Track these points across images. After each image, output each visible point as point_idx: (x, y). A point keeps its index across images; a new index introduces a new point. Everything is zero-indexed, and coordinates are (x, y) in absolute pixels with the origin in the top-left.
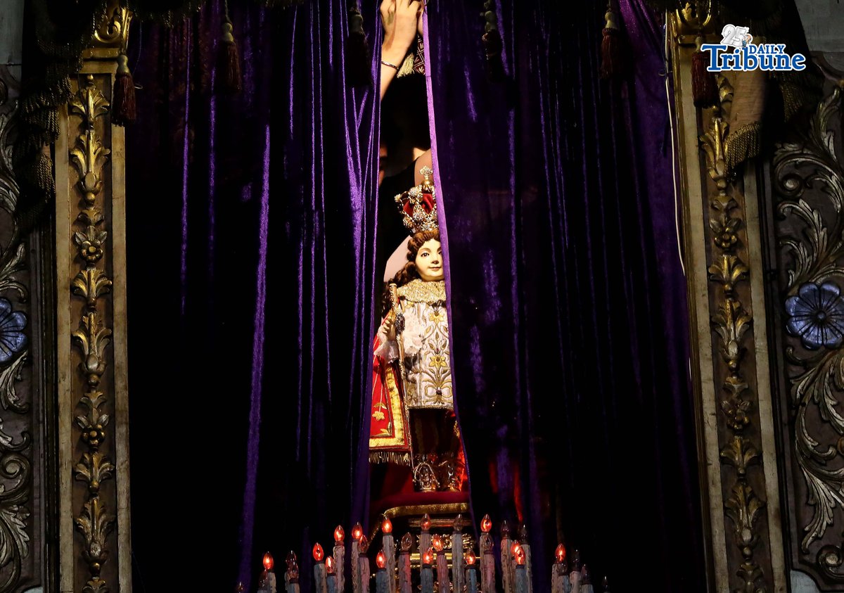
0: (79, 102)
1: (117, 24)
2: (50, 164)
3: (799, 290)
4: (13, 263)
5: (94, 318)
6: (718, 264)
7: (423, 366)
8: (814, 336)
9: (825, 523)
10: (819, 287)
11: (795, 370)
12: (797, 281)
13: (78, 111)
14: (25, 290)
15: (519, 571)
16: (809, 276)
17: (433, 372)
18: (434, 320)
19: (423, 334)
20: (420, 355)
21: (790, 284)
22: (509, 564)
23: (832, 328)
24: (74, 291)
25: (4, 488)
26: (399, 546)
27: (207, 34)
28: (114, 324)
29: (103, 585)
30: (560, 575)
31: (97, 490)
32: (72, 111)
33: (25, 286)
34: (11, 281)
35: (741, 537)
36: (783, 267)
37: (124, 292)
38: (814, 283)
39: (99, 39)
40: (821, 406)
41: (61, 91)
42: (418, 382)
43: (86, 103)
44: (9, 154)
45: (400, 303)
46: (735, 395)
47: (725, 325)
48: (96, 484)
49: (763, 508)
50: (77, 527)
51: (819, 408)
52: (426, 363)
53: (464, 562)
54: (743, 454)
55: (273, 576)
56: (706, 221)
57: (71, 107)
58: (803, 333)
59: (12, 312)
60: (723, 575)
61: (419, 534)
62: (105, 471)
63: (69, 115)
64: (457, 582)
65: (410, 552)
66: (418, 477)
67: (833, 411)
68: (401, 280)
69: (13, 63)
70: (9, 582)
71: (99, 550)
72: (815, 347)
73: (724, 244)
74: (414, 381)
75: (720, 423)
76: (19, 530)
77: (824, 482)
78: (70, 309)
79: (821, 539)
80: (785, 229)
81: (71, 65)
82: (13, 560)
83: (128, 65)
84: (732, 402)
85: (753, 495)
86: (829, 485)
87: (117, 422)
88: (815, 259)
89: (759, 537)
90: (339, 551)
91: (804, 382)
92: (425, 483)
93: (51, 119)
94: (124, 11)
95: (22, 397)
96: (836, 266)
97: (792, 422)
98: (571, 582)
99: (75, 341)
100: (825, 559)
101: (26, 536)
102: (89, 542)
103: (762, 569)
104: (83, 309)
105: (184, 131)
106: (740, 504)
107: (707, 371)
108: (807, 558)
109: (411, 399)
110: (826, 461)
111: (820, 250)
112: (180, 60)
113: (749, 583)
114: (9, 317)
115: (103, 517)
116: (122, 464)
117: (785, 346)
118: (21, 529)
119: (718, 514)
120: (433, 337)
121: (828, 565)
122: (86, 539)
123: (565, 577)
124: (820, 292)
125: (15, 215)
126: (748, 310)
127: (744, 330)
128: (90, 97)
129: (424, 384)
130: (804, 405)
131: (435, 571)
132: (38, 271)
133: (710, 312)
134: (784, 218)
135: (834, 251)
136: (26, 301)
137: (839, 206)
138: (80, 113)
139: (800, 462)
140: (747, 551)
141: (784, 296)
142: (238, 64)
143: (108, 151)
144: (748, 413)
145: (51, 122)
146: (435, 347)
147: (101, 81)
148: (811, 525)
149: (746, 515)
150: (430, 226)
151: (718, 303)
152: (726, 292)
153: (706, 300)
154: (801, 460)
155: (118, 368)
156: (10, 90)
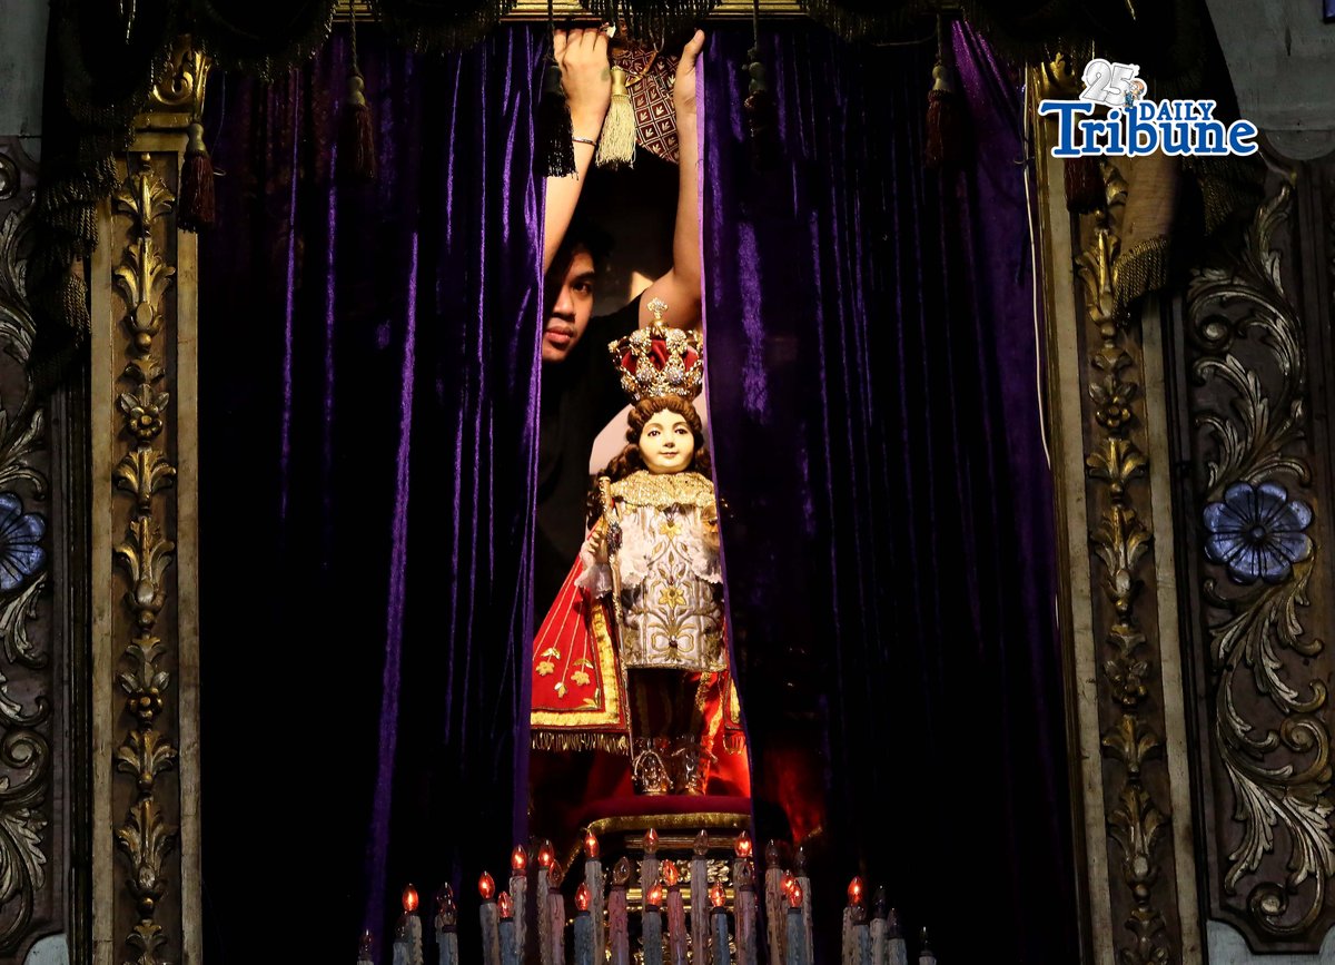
0: (128, 195)
1: (188, 76)
2: (82, 289)
3: (1224, 493)
4: (25, 439)
5: (149, 524)
6: (1102, 452)
7: (649, 604)
8: (1247, 563)
9: (1260, 849)
10: (1256, 489)
11: (1217, 615)
12: (1221, 480)
13: (125, 209)
14: (43, 481)
15: (792, 919)
16: (1240, 472)
17: (665, 613)
18: (667, 534)
19: (649, 554)
20: (644, 586)
21: (1210, 484)
22: (778, 907)
23: (1274, 551)
24: (118, 482)
25: (9, 782)
26: (610, 878)
27: (325, 93)
28: (179, 534)
29: (158, 931)
30: (854, 924)
31: (150, 786)
32: (117, 208)
33: (43, 475)
34: (22, 467)
35: (1133, 869)
36: (1200, 457)
37: (194, 485)
38: (1248, 483)
39: (159, 98)
40: (1256, 670)
41: (101, 177)
42: (641, 627)
43: (139, 197)
44: (20, 273)
45: (614, 506)
46: (1124, 652)
47: (1111, 546)
48: (148, 777)
49: (1166, 825)
50: (119, 844)
51: (1253, 674)
52: (654, 598)
53: (709, 902)
54: (1137, 742)
55: (416, 921)
56: (1083, 386)
57: (116, 203)
58: (1231, 559)
59: (23, 514)
60: (1104, 927)
61: (641, 859)
62: (162, 758)
63: (113, 214)
64: (698, 933)
65: (626, 886)
66: (640, 772)
67: (1274, 678)
68: (617, 472)
69: (28, 134)
70: (15, 926)
71: (153, 879)
72: (1248, 581)
73: (1110, 422)
74: (635, 627)
75: (1102, 694)
76: (31, 847)
77: (1260, 786)
78: (111, 511)
79: (1254, 873)
80: (1204, 400)
81: (116, 138)
82: (21, 894)
83: (204, 139)
84: (1120, 663)
85: (1151, 805)
86: (1267, 792)
87: (182, 684)
88: (1249, 446)
89: (1159, 869)
90: (518, 885)
91: (1230, 633)
92: (651, 782)
93: (86, 220)
94: (198, 57)
95: (38, 644)
96: (1282, 457)
97: (1213, 694)
98: (873, 934)
99: (119, 560)
100: (1259, 904)
101: (41, 855)
102: (137, 867)
103: (1163, 918)
104: (131, 511)
105: (289, 239)
106: (1131, 820)
107: (1082, 615)
108: (1232, 902)
109: (631, 654)
110: (1263, 754)
111: (1258, 432)
112: (283, 132)
113: (1144, 939)
114: (18, 521)
115: (159, 828)
116: (188, 748)
117: (1203, 578)
118: (34, 845)
119: (1097, 833)
120: (665, 558)
121: (1265, 913)
122: (132, 862)
123: (862, 926)
124: (1256, 496)
125: (29, 366)
126: (1147, 523)
127: (1140, 553)
128: (146, 188)
129: (650, 631)
130: (1230, 668)
131: (664, 916)
132: (64, 451)
133: (1088, 526)
134: (1202, 383)
135: (1279, 433)
136: (45, 497)
137: (1287, 366)
138: (130, 212)
139: (1224, 756)
140: (1141, 891)
141: (1202, 501)
142: (371, 139)
143: (172, 271)
144: (1143, 680)
145: (86, 225)
146: (668, 574)
147: (162, 164)
148: (1239, 851)
149: (1139, 836)
150: (661, 390)
151: (1101, 512)
152: (1114, 494)
153: (1082, 506)
154: (1225, 753)
155: (184, 601)
156: (24, 176)
